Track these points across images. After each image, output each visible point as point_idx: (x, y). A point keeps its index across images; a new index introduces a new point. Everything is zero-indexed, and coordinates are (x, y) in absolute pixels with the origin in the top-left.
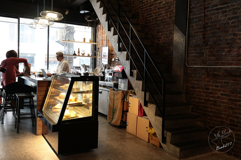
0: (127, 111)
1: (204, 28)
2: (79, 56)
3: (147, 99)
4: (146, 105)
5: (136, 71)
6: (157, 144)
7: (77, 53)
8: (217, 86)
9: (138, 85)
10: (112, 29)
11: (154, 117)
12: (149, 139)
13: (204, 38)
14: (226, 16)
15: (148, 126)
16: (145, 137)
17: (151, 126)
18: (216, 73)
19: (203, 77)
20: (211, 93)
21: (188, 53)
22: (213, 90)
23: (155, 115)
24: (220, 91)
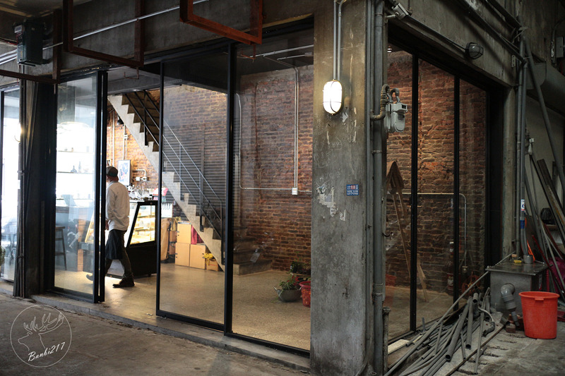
0: (175, 242)
1: (257, 150)
2: (80, 172)
3: (203, 224)
4: (202, 229)
5: (188, 194)
6: (216, 268)
7: (77, 169)
8: (270, 208)
9: (190, 210)
10: (151, 144)
11: (212, 240)
12: (206, 265)
13: (257, 160)
14: (275, 141)
15: (204, 252)
16: (202, 264)
17: (208, 251)
18: (268, 195)
19: (257, 199)
20: (265, 215)
21: (242, 175)
22: (266, 211)
23: (213, 238)
24: (273, 211)
